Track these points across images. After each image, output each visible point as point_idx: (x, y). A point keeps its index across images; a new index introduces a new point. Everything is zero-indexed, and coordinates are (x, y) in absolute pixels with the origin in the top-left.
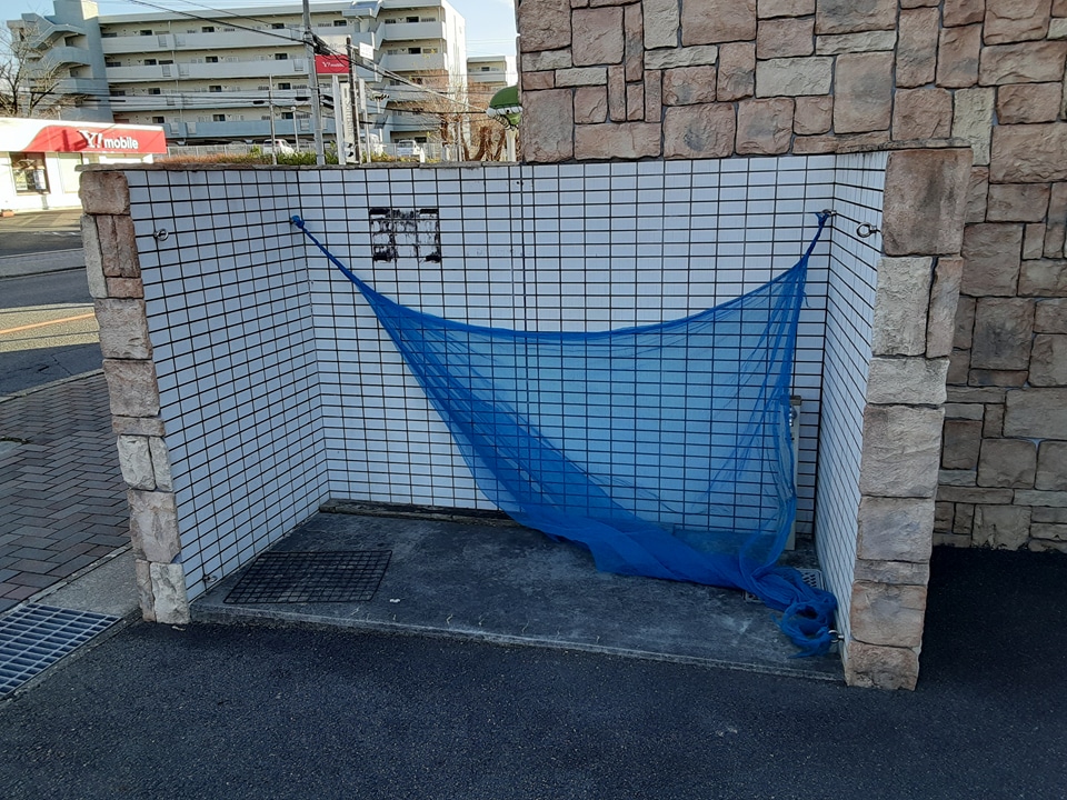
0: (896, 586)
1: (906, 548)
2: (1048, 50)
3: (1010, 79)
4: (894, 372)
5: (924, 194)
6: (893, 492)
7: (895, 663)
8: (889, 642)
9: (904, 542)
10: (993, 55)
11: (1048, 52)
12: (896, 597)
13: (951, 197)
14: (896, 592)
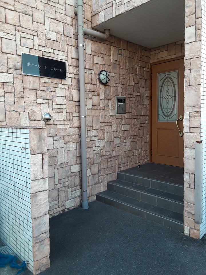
0: (43, 241)
1: (44, 229)
2: (37, 105)
3: (31, 111)
4: (37, 184)
5: (38, 139)
6: (40, 215)
7: (45, 262)
8: (43, 257)
9: (44, 228)
10: (27, 105)
11: (37, 106)
12: (43, 244)
13: (44, 139)
14: (43, 242)
